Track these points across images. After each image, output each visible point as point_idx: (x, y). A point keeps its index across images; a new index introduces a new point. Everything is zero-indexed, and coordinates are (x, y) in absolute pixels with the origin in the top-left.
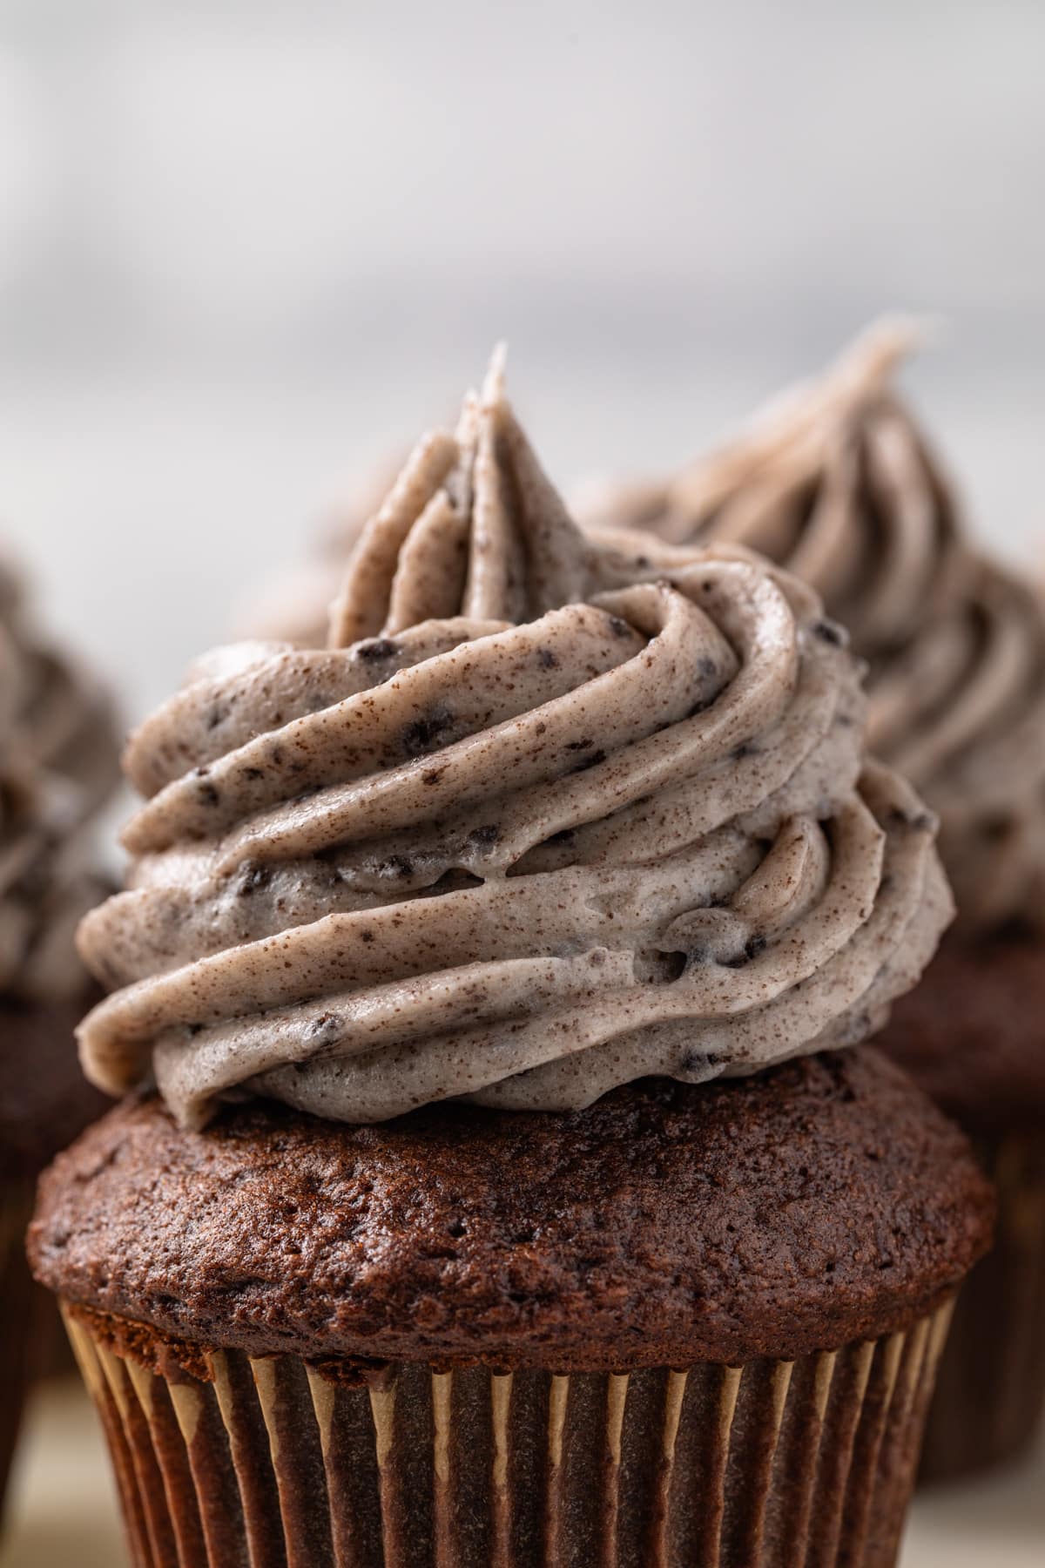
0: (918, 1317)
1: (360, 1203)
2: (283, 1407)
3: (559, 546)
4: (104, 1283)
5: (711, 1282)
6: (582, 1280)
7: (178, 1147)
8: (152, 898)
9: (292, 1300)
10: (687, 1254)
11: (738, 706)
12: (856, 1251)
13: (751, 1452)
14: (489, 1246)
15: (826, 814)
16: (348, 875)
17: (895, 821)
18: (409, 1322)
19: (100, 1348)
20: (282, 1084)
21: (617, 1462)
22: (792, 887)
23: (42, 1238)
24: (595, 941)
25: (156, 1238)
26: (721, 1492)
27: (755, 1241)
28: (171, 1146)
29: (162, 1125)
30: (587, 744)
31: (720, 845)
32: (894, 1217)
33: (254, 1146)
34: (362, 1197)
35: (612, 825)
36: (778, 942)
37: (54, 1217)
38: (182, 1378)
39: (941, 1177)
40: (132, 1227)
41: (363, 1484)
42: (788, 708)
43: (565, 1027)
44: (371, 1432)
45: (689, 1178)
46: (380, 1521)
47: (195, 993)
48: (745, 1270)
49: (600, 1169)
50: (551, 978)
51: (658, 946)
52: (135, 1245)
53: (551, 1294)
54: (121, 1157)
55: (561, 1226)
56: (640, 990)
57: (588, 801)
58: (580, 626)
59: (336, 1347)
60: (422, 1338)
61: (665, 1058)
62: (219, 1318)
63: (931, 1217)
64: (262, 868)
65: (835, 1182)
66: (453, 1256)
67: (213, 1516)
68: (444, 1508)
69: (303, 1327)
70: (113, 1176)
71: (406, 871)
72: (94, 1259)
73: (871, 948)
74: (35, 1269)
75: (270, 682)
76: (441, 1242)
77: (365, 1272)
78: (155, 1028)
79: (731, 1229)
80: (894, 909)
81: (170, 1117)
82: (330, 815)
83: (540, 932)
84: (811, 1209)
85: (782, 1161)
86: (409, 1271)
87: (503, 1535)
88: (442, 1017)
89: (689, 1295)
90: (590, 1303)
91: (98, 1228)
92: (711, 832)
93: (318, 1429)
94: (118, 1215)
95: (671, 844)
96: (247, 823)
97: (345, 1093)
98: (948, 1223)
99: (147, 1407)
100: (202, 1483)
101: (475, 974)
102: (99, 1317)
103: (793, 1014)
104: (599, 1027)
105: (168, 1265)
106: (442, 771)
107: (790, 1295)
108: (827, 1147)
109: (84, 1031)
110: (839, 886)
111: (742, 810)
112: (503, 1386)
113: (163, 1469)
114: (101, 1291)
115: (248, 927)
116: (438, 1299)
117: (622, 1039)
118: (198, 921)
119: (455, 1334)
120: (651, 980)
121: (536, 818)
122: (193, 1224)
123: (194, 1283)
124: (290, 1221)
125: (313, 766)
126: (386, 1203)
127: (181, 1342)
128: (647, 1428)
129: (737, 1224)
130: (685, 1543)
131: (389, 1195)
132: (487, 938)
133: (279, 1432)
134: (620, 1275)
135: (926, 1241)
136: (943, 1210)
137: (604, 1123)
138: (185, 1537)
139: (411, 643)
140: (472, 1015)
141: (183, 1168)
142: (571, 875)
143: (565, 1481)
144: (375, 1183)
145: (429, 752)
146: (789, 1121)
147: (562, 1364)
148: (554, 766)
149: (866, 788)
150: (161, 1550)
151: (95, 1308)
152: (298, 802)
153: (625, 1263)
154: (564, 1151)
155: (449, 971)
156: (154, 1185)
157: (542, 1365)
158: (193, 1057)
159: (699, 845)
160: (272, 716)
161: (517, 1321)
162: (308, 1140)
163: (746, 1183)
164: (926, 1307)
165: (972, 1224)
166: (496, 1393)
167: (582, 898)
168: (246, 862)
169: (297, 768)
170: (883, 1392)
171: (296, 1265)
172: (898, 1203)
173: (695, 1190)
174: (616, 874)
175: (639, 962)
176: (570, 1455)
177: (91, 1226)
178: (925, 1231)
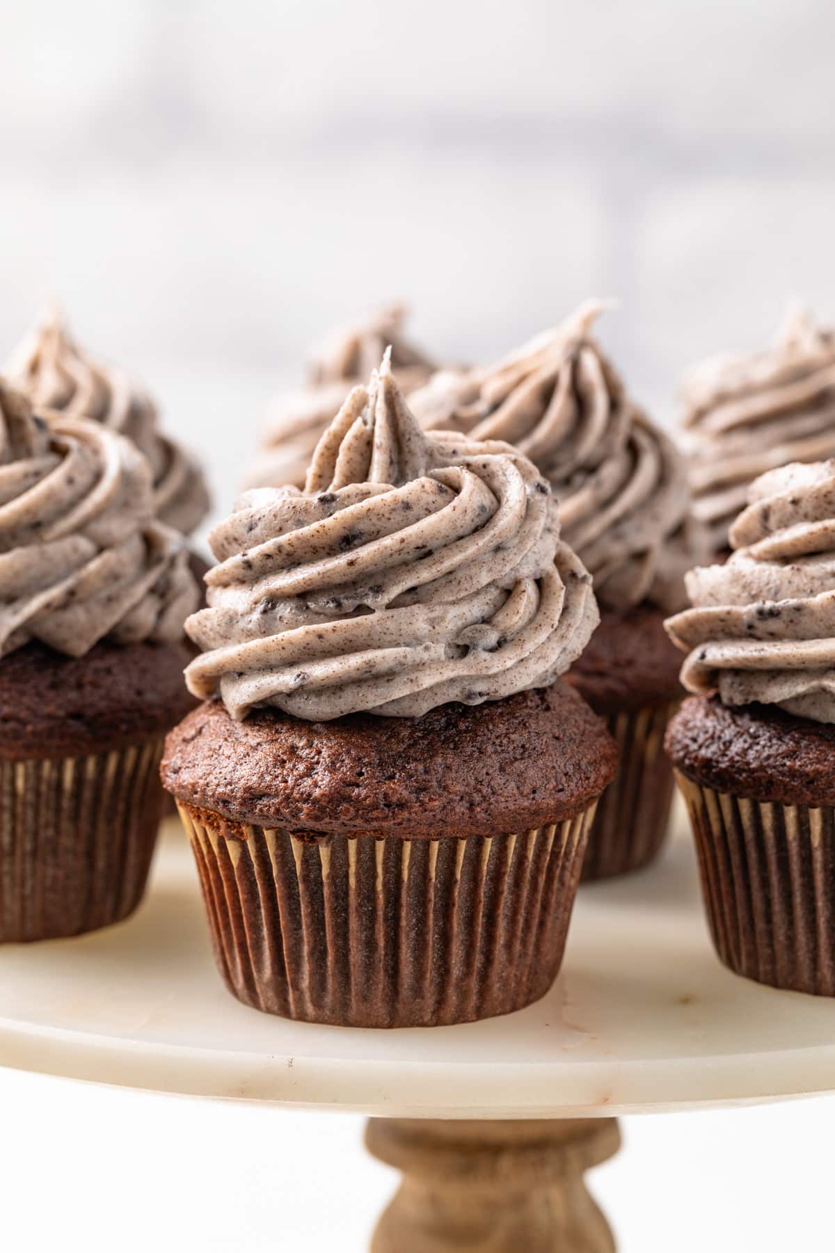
0: (577, 813)
1: (315, 759)
2: (279, 852)
3: (415, 445)
4: (196, 793)
5: (478, 799)
6: (417, 798)
7: (231, 728)
8: (220, 613)
9: (284, 804)
10: (467, 786)
11: (496, 529)
12: (546, 784)
13: (497, 877)
14: (375, 781)
15: (538, 577)
16: (312, 605)
17: (571, 578)
18: (337, 816)
19: (194, 822)
20: (280, 702)
21: (434, 880)
22: (519, 615)
23: (166, 768)
24: (426, 640)
25: (221, 773)
26: (482, 894)
27: (499, 780)
28: (228, 728)
29: (224, 716)
30: (424, 547)
31: (486, 593)
32: (565, 768)
33: (267, 730)
34: (317, 757)
35: (436, 584)
36: (513, 640)
37: (172, 759)
38: (232, 837)
39: (590, 747)
40: (210, 767)
41: (316, 888)
42: (520, 527)
43: (411, 681)
44: (320, 865)
45: (469, 750)
46: (323, 905)
47: (240, 659)
48: (493, 793)
49: (427, 745)
50: (405, 657)
51: (456, 641)
52: (211, 776)
53: (404, 804)
54: (204, 730)
55: (408, 772)
56: (447, 663)
57: (424, 574)
58: (422, 490)
59: (304, 827)
60: (343, 823)
61: (459, 694)
62: (249, 811)
63: (583, 767)
64: (272, 601)
65: (537, 751)
66: (358, 786)
67: (246, 901)
68: (353, 900)
69: (289, 817)
70: (200, 741)
71: (339, 605)
72: (192, 781)
73: (558, 642)
74: (164, 783)
75: (277, 512)
76: (353, 779)
77: (317, 792)
78: (221, 673)
79: (487, 774)
80: (569, 622)
81: (227, 713)
82: (304, 579)
83: (401, 635)
84: (526, 764)
85: (513, 741)
86: (338, 793)
87: (380, 913)
88: (355, 675)
89: (468, 805)
90: (421, 808)
91: (194, 766)
92: (482, 588)
93: (295, 863)
94: (203, 760)
95: (463, 594)
96: (265, 579)
97: (310, 708)
98: (592, 770)
99: (215, 849)
100: (241, 886)
101: (370, 655)
102: (193, 807)
103: (520, 673)
104: (427, 680)
105: (226, 786)
106: (356, 560)
107: (514, 804)
108: (535, 734)
109: (187, 671)
110: (542, 612)
111: (497, 577)
112: (380, 846)
113: (223, 878)
114: (195, 796)
115: (265, 630)
116: (351, 805)
117: (439, 685)
118: (242, 624)
119: (358, 822)
120: (453, 657)
121: (399, 582)
122: (238, 767)
123: (239, 795)
124: (283, 767)
125: (296, 554)
126: (328, 760)
127: (232, 821)
128: (448, 865)
129: (491, 771)
130: (465, 918)
131: (329, 756)
132: (376, 638)
133: (277, 864)
134: (435, 795)
135: (581, 778)
136: (590, 763)
137: (430, 722)
138: (233, 910)
139: (343, 495)
140: (369, 674)
141: (234, 739)
142: (415, 608)
143: (409, 888)
144: (323, 750)
145: (350, 549)
146: (517, 721)
147: (408, 836)
148: (409, 557)
149: (559, 561)
150: (221, 914)
151: (192, 803)
152: (289, 571)
153: (437, 790)
154: (411, 736)
155: (358, 654)
156: (220, 747)
157: (399, 836)
158: (239, 687)
159: (477, 593)
160: (277, 528)
161: (387, 817)
162: (292, 728)
163: (496, 752)
164: (582, 807)
165: (604, 770)
166: (377, 848)
167: (421, 619)
168: (264, 598)
169: (289, 555)
170: (561, 847)
171: (286, 788)
172: (567, 761)
173: (471, 755)
174: (437, 608)
175: (447, 649)
176: (412, 877)
177: (190, 765)
178: (580, 774)
